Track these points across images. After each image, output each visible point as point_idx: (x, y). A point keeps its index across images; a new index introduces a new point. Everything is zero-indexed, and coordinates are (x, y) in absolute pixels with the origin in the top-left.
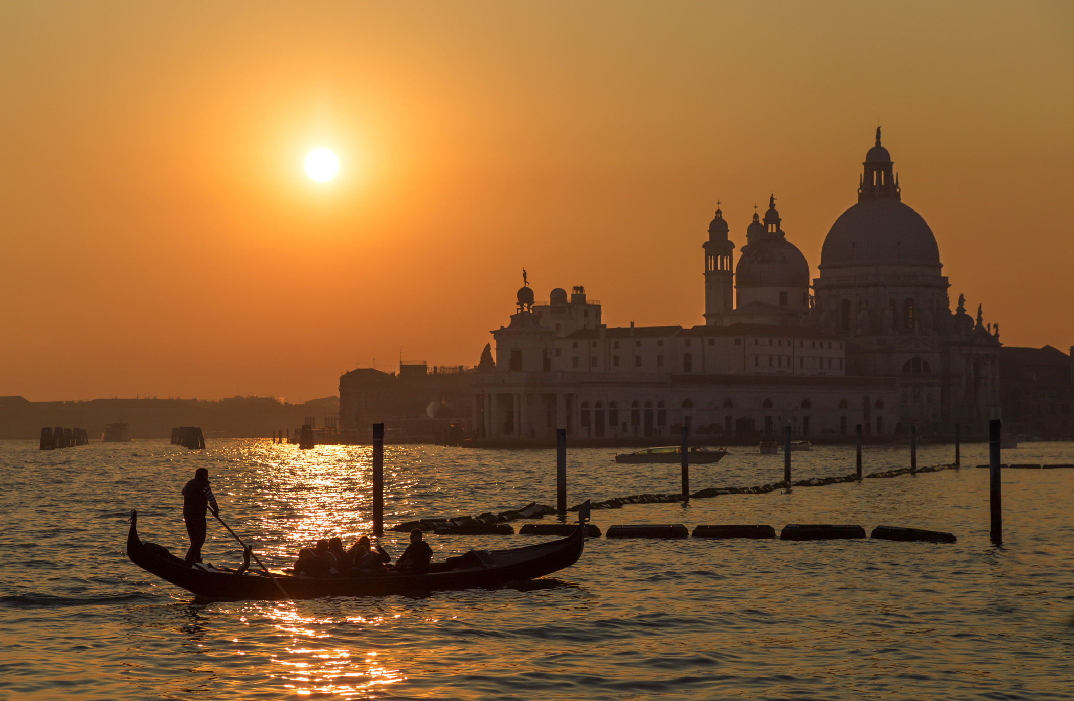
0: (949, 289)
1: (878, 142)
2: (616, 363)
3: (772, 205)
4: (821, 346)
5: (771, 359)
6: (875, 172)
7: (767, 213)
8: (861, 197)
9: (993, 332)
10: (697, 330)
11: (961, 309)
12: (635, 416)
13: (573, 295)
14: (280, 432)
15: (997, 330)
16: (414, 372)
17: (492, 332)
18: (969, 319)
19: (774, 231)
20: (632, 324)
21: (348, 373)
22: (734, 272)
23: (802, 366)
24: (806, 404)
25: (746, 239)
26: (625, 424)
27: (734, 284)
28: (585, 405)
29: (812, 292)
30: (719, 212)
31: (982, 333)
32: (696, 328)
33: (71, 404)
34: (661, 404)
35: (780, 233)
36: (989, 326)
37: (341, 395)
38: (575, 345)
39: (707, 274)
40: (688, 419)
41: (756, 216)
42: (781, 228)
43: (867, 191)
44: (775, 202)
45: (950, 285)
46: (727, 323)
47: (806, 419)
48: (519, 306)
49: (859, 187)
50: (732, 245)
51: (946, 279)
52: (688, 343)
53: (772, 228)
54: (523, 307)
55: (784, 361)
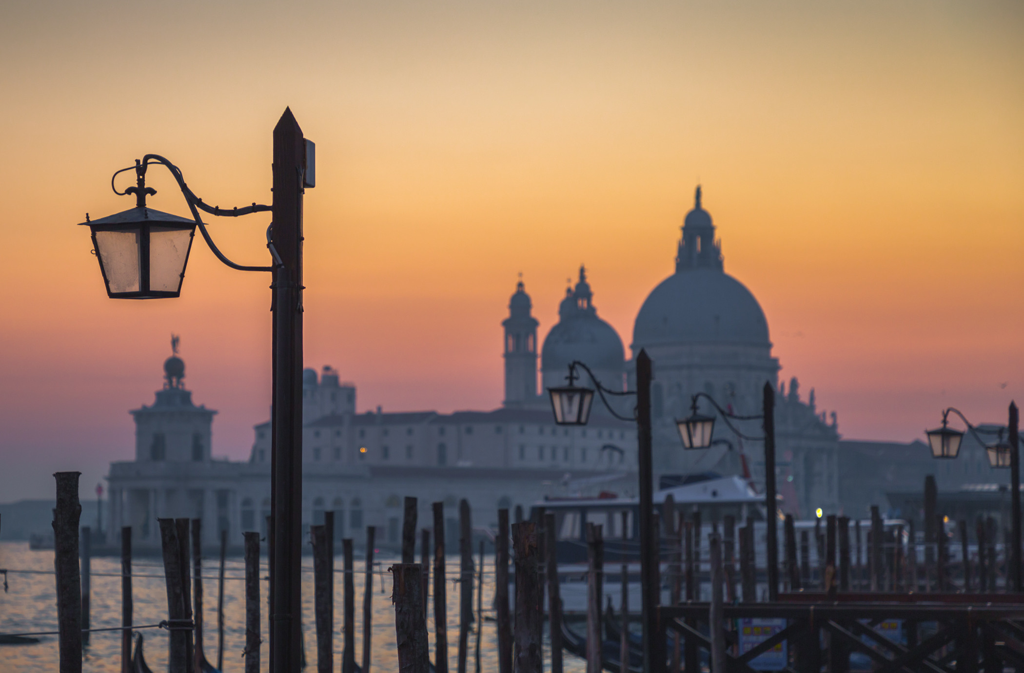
0: (779, 371)
1: (698, 203)
3: (582, 276)
5: (542, 450)
7: (577, 287)
8: (678, 264)
9: (829, 421)
13: (323, 376)
15: (835, 420)
19: (585, 306)
22: (539, 354)
23: (583, 459)
25: (558, 317)
29: (625, 376)
30: (520, 285)
31: (818, 424)
34: (356, 502)
35: (592, 310)
36: (824, 414)
38: (318, 434)
39: (508, 356)
42: (593, 304)
43: (686, 260)
44: (585, 274)
45: (780, 367)
49: (676, 254)
50: (536, 323)
51: (775, 361)
52: (442, 432)
53: (582, 303)
54: (171, 382)
55: (560, 454)
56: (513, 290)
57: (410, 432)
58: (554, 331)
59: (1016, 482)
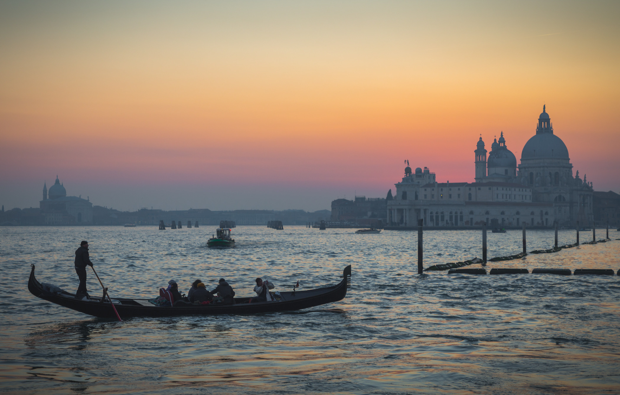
0: (572, 168)
1: (544, 111)
2: (442, 197)
3: (502, 135)
4: (523, 191)
5: (503, 195)
6: (543, 123)
7: (500, 139)
8: (537, 132)
9: (590, 185)
10: (473, 185)
11: (577, 176)
12: (451, 217)
13: (424, 170)
14: (309, 223)
15: (592, 184)
16: (360, 200)
17: (395, 184)
18: (580, 180)
19: (503, 145)
20: (448, 181)
21: (335, 200)
22: (487, 162)
23: (515, 198)
24: (518, 213)
25: (491, 149)
26: (447, 221)
27: (487, 166)
28: (431, 213)
29: (517, 169)
30: (481, 138)
31: (587, 186)
32: (473, 183)
33: (226, 212)
34: (461, 213)
35: (505, 147)
36: (588, 183)
37: (332, 209)
38: (425, 190)
39: (476, 162)
40: (472, 219)
41: (495, 140)
42: (505, 144)
43: (540, 130)
44: (503, 134)
45: (573, 167)
46: (484, 181)
47: (518, 219)
48: (405, 174)
49: (536, 128)
50: (486, 151)
51: (571, 164)
52: (470, 189)
54: (407, 175)
55: (508, 196)
56: (478, 140)
57: (459, 189)
58: (492, 153)
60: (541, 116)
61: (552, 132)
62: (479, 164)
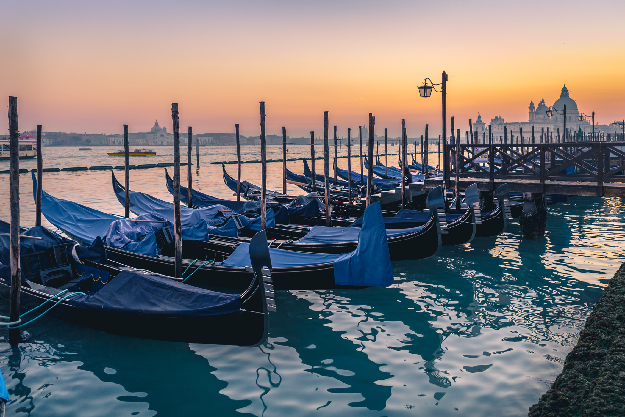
1: (565, 86)
4: (549, 125)
6: (564, 92)
7: (542, 101)
13: (499, 117)
22: (535, 112)
44: (544, 99)
49: (561, 95)
50: (534, 107)
52: (520, 125)
53: (543, 104)
54: (479, 119)
57: (515, 125)
58: (538, 108)
59: (623, 132)
60: (563, 89)
61: (569, 96)
62: (531, 113)
